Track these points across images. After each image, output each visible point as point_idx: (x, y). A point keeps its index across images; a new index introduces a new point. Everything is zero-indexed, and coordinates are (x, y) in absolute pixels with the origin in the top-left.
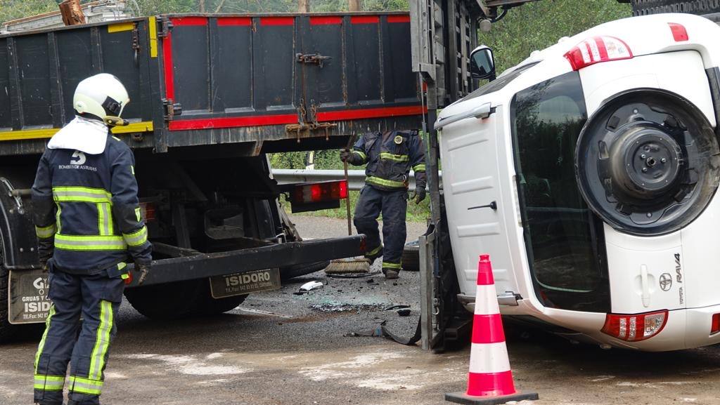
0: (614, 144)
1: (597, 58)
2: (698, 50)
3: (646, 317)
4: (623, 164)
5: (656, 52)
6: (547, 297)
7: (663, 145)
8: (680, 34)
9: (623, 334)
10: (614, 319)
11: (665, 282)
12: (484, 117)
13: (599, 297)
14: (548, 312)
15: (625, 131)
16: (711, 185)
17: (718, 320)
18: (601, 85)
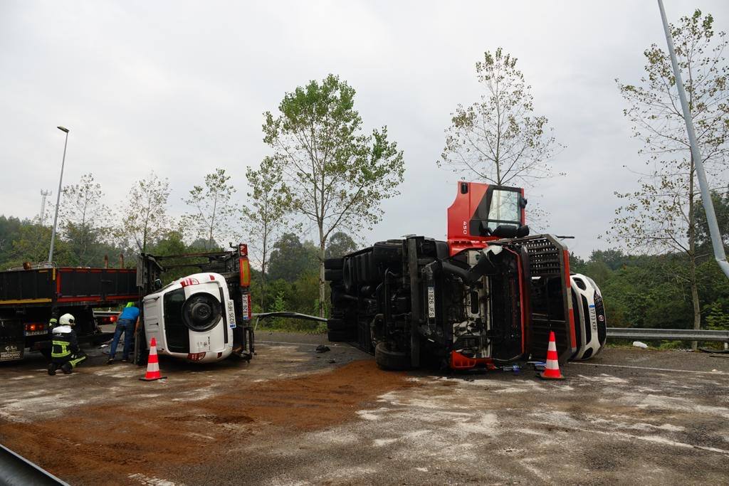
0: (193, 307)
1: (189, 284)
2: (217, 283)
3: (200, 354)
4: (195, 311)
5: (206, 283)
6: (171, 349)
7: (207, 308)
8: (212, 278)
9: (193, 359)
10: (190, 355)
11: (205, 344)
12: (156, 299)
13: (187, 349)
14: (171, 353)
15: (196, 304)
16: (219, 318)
17: (220, 354)
18: (190, 291)
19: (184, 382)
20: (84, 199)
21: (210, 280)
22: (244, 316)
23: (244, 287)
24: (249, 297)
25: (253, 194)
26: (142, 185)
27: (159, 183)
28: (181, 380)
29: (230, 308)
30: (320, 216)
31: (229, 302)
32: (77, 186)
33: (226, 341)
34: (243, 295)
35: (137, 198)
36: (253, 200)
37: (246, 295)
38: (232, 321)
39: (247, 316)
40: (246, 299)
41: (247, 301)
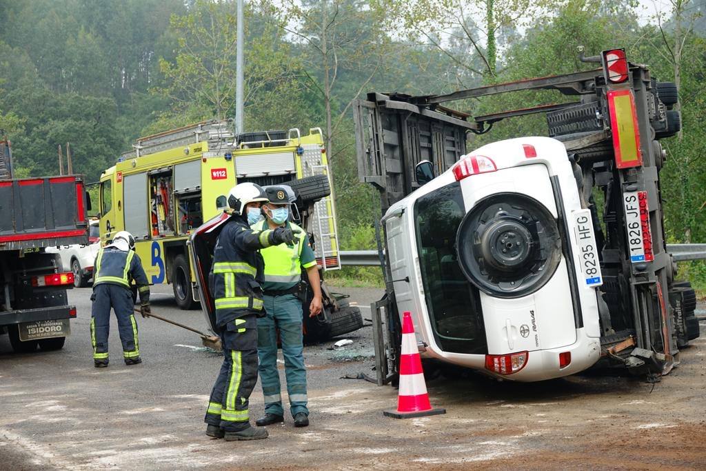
0: (483, 233)
1: (471, 171)
2: (545, 164)
3: (512, 357)
4: (489, 247)
5: (514, 165)
7: (518, 232)
8: (530, 151)
9: (497, 369)
10: (490, 358)
11: (524, 331)
12: (398, 216)
13: (479, 343)
14: (445, 355)
15: (492, 223)
16: (557, 261)
17: (565, 357)
18: (474, 191)
19: (468, 426)
21: (524, 159)
22: (632, 254)
23: (625, 171)
24: (642, 199)
28: (465, 421)
29: (584, 232)
31: (578, 217)
33: (579, 323)
34: (626, 195)
37: (636, 194)
38: (591, 266)
39: (641, 252)
40: (636, 204)
41: (638, 211)
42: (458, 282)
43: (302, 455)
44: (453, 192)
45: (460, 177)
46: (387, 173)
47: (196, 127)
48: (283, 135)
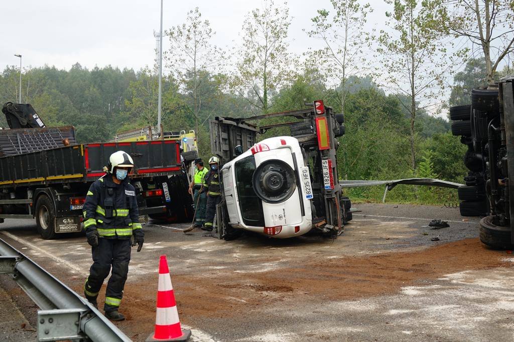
0: (264, 176)
1: (259, 150)
2: (289, 148)
3: (276, 228)
4: (266, 182)
5: (276, 148)
6: (247, 223)
7: (278, 176)
8: (283, 142)
9: (269, 233)
10: (266, 228)
11: (280, 217)
12: (228, 169)
13: (261, 222)
14: (247, 227)
15: (267, 172)
17: (297, 228)
18: (260, 159)
19: (257, 257)
20: (193, 41)
21: (281, 145)
22: (325, 185)
23: (322, 151)
24: (329, 162)
25: (393, 13)
26: (256, 16)
27: (277, 10)
28: (255, 255)
29: (305, 176)
30: (485, 37)
31: (303, 170)
32: (184, 26)
33: (303, 214)
34: (323, 161)
35: (251, 34)
36: (394, 22)
37: (327, 161)
38: (308, 191)
39: (329, 185)
40: (327, 165)
41: (328, 168)
42: (252, 196)
43: (187, 269)
44: (251, 159)
45: (254, 152)
46: (223, 151)
47: (141, 129)
48: (178, 133)
